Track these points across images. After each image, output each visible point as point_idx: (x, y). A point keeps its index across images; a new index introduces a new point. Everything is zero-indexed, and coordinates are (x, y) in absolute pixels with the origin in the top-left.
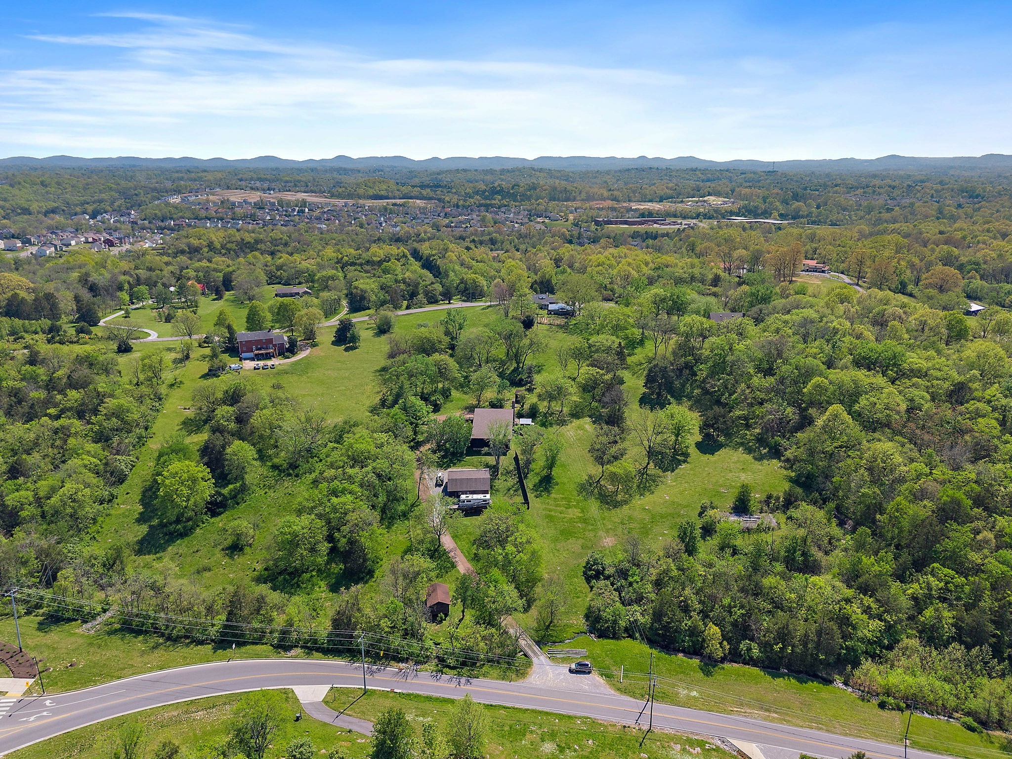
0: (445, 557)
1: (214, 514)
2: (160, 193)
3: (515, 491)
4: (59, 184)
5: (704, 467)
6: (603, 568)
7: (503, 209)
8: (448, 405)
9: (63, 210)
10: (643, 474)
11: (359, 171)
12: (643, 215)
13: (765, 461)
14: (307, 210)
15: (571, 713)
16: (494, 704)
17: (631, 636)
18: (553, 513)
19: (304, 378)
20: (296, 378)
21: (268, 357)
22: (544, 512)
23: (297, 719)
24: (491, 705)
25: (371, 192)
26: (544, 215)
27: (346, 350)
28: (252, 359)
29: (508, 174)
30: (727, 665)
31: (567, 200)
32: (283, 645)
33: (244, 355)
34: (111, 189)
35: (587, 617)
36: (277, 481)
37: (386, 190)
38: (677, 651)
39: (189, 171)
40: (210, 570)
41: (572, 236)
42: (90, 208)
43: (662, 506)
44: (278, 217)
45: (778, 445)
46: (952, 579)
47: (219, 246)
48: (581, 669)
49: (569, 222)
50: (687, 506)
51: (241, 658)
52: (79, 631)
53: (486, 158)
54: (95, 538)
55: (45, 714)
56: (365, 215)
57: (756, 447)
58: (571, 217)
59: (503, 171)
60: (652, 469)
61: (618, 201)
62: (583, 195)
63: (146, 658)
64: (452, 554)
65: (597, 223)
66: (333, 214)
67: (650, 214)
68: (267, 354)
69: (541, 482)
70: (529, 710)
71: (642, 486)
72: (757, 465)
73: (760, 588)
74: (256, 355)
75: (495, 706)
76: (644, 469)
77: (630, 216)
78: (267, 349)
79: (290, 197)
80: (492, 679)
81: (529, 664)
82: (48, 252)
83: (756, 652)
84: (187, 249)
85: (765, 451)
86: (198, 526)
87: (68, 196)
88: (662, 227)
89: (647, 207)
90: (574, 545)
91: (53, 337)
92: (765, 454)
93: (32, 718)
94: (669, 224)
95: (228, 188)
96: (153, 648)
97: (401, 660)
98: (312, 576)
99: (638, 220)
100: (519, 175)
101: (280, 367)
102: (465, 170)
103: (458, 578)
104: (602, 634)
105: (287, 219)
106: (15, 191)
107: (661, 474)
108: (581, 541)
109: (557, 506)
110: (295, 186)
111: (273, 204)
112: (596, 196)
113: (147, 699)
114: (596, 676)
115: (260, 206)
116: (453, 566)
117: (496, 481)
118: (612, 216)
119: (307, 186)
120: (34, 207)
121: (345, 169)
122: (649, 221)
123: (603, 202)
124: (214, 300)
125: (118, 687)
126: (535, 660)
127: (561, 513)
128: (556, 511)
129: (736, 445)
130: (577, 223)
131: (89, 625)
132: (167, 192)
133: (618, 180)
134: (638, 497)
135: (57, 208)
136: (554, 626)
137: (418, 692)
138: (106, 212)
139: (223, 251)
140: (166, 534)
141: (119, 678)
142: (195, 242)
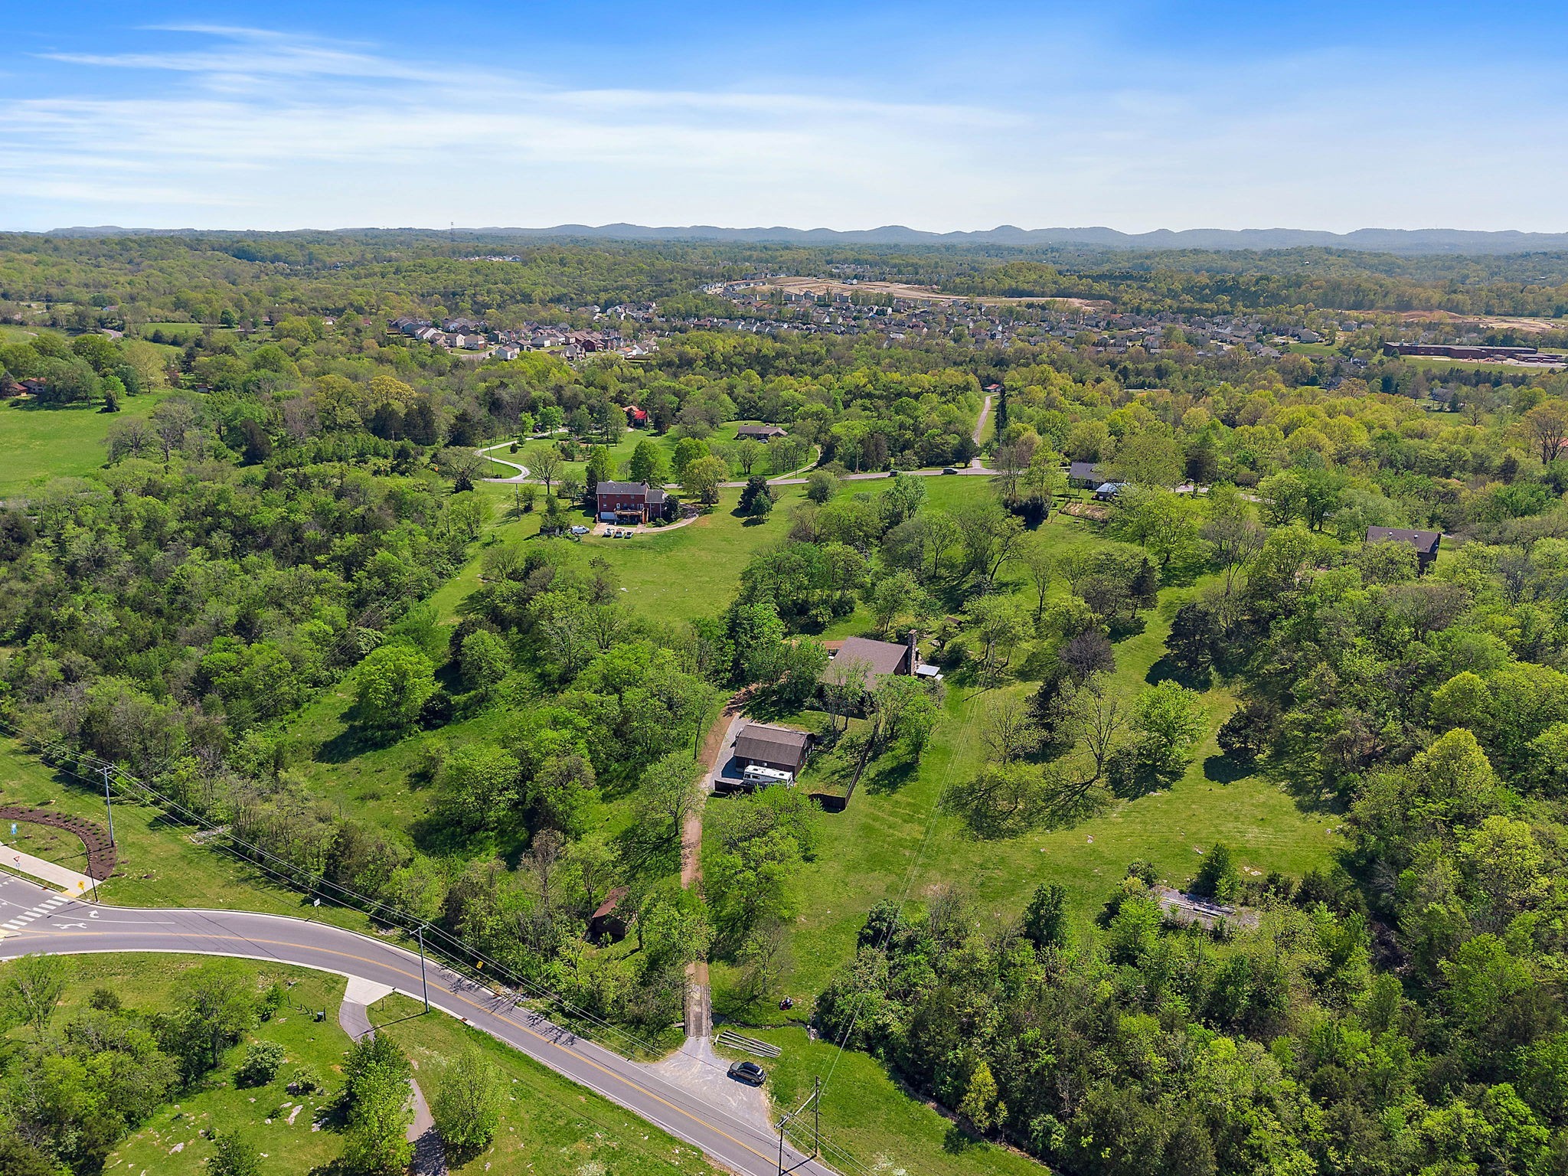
0: (674, 853)
1: (429, 726)
2: (702, 278)
3: (843, 777)
4: (580, 262)
5: (1193, 802)
6: (889, 928)
7: (1217, 319)
8: (841, 627)
9: (571, 299)
10: (1077, 793)
11: (1021, 251)
12: (1491, 341)
13: (1316, 815)
14: (890, 310)
15: (678, 1133)
16: (580, 1083)
17: (871, 1050)
18: (877, 825)
19: (663, 558)
20: (651, 555)
21: (634, 521)
22: (864, 820)
23: (319, 1019)
24: (575, 1084)
25: (1008, 283)
26: (1290, 332)
27: (745, 524)
28: (611, 522)
29: (1275, 260)
30: (997, 1148)
31: (1357, 306)
32: (381, 921)
33: (604, 515)
34: (641, 271)
35: (822, 999)
36: (533, 696)
37: (1035, 281)
38: (928, 1096)
39: (766, 248)
40: (378, 799)
41: (1320, 372)
42: (603, 296)
43: (1069, 853)
44: (840, 320)
45: (1351, 789)
46: (1521, 1123)
47: (720, 359)
48: (746, 1074)
49: (1335, 346)
50: (1111, 863)
51: (323, 921)
52: (186, 838)
53: (1256, 231)
54: (285, 728)
55: (80, 925)
56: (975, 322)
57: (1315, 787)
58: (1341, 337)
59: (1269, 253)
60: (1100, 788)
61: (1462, 312)
62: (1391, 300)
63: (227, 891)
64: (687, 851)
65: (1388, 351)
66: (927, 316)
67: (1508, 338)
68: (632, 517)
69: (893, 771)
70: (622, 1108)
71: (1060, 813)
72: (1296, 820)
73: (1114, 1031)
74: (620, 516)
75: (580, 1087)
76: (1083, 785)
77: (1465, 340)
78: (636, 509)
79: (878, 289)
80: (607, 1047)
81: (679, 1041)
82: (509, 354)
83: (1057, 1141)
84: (676, 360)
85: (1330, 796)
86: (402, 738)
87: (585, 279)
88: (1524, 364)
89: (1516, 326)
90: (877, 882)
91: (398, 465)
92: (1326, 800)
93: (66, 927)
94: (1540, 359)
95: (797, 274)
96: (242, 880)
97: (508, 983)
98: (488, 837)
99: (1475, 348)
100: (1295, 262)
101: (638, 539)
102: (1196, 251)
103: (672, 889)
104: (828, 1033)
105: (853, 323)
106: (525, 271)
107: (1110, 799)
108: (889, 880)
109: (891, 814)
110: (900, 272)
111: (844, 300)
112: (1415, 302)
113: (186, 940)
114: (763, 1094)
115: (823, 303)
116: (677, 869)
117: (825, 756)
118: (1423, 339)
119: (917, 273)
120: (538, 293)
121: (999, 248)
122: (1498, 352)
123: (1427, 313)
124: (652, 435)
125: (168, 917)
126: (691, 1040)
127: (890, 827)
128: (883, 821)
129: (1281, 774)
130: (1348, 348)
131: (204, 834)
132: (712, 278)
133: (1494, 274)
134: (1040, 829)
135: (565, 295)
136: (764, 999)
137: (493, 1033)
138: (621, 303)
139: (724, 367)
140: (360, 741)
141: (181, 906)
142: (691, 351)
